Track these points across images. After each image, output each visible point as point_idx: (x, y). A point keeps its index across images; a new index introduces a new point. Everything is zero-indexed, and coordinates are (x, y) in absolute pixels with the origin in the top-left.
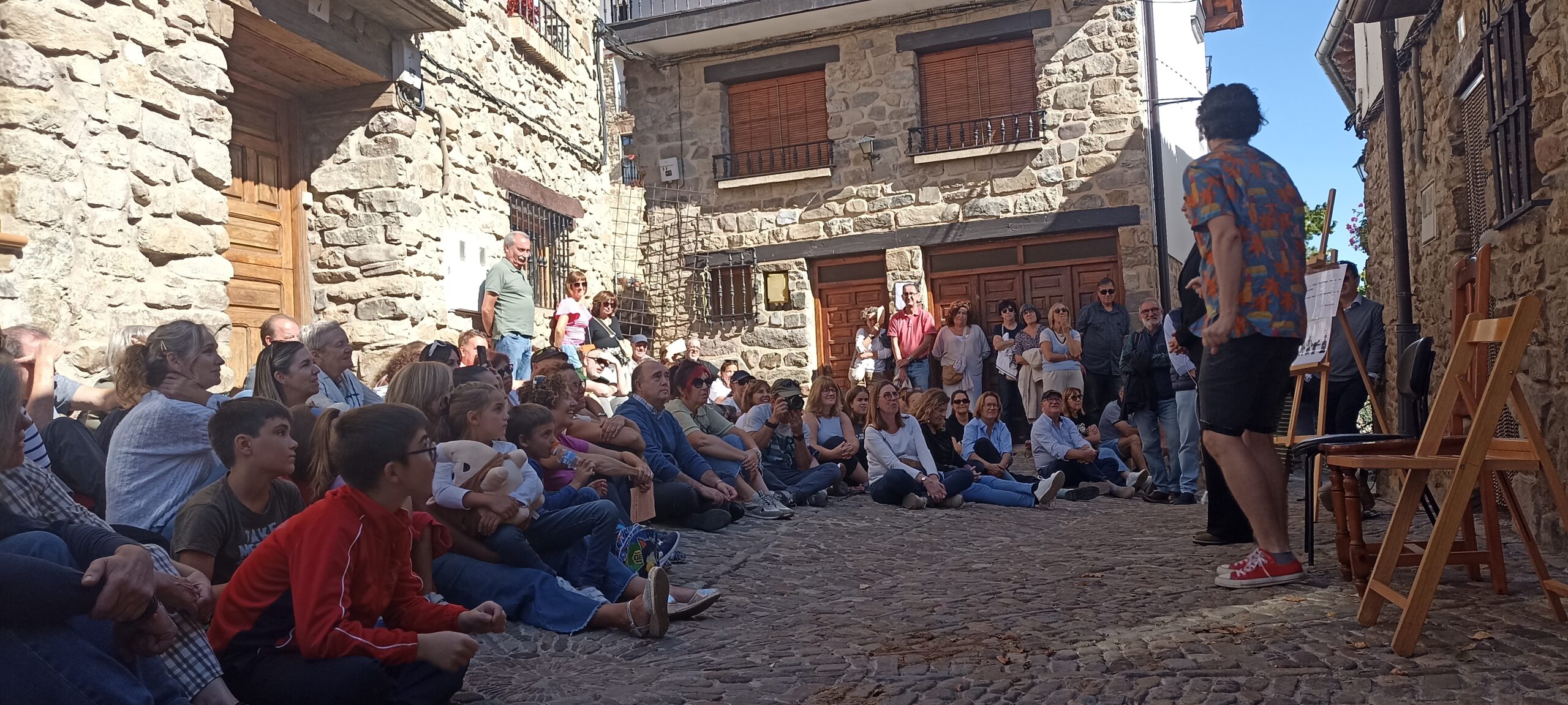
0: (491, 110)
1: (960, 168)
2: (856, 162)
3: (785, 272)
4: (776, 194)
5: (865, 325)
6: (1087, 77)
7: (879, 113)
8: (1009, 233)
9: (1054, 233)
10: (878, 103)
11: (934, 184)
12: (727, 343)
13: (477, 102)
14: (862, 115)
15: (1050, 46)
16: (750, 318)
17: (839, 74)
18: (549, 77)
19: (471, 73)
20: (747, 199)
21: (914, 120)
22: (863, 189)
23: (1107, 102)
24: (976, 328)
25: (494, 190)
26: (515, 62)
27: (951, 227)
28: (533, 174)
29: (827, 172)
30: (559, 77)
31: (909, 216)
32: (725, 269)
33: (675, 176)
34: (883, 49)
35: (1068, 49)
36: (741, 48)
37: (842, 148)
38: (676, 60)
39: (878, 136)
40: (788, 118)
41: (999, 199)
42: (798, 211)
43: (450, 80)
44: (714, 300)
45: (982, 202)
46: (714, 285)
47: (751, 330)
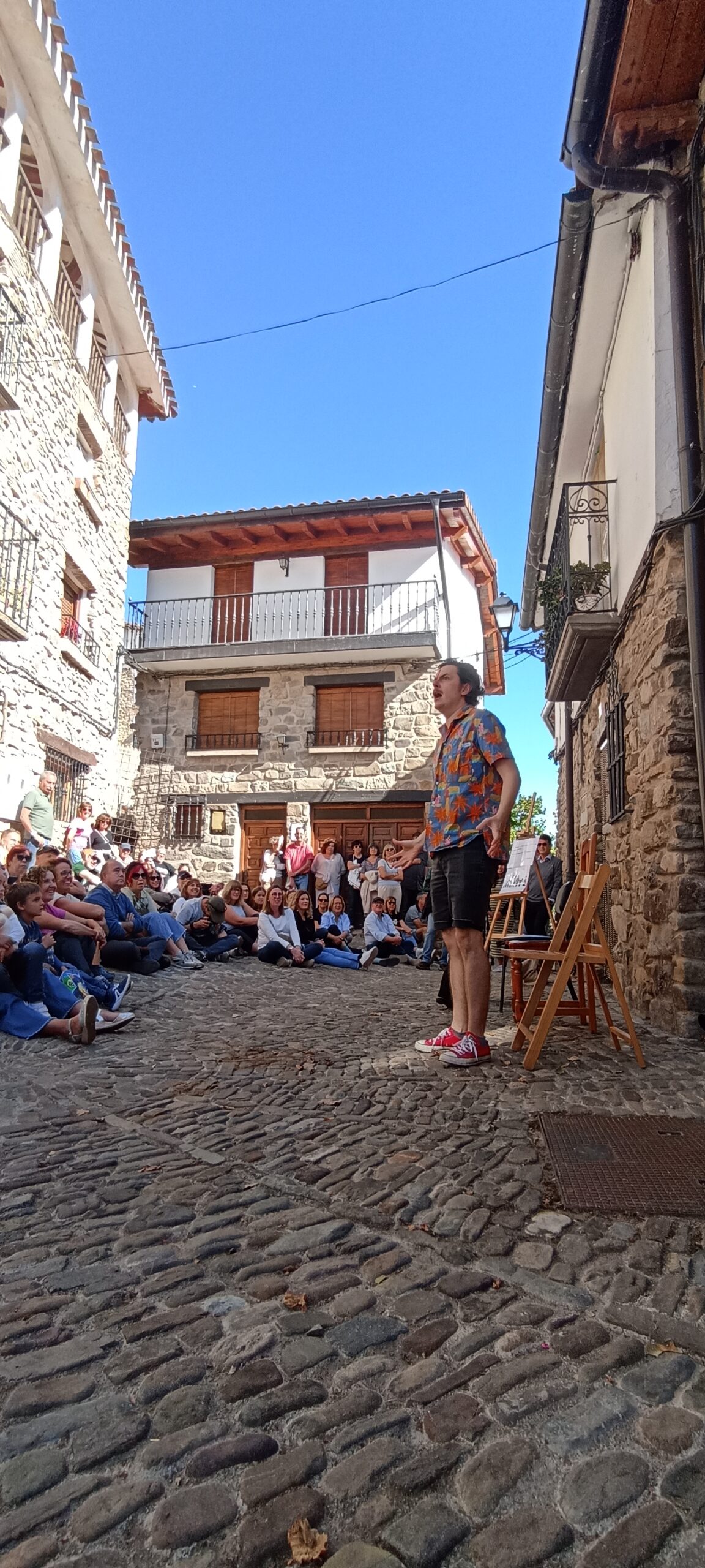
0: (41, 693)
1: (336, 758)
2: (274, 748)
3: (224, 811)
4: (222, 762)
5: (271, 848)
6: (413, 713)
7: (290, 720)
8: (362, 799)
9: (389, 802)
10: (291, 714)
11: (320, 766)
12: (183, 853)
13: (32, 687)
14: (279, 720)
15: (393, 692)
16: (199, 838)
17: (268, 695)
18: (83, 677)
19: (30, 669)
20: (204, 764)
21: (311, 727)
22: (277, 765)
23: (423, 729)
24: (339, 856)
25: (36, 743)
26: (62, 666)
27: (326, 793)
28: (64, 735)
29: (255, 752)
30: (90, 677)
31: (304, 784)
32: (186, 806)
33: (160, 745)
34: (295, 683)
35: (403, 695)
36: (210, 673)
37: (266, 739)
38: (169, 675)
39: (288, 734)
40: (235, 717)
41: (358, 779)
42: (235, 775)
43: (15, 672)
44: (177, 825)
45: (347, 779)
46: (178, 816)
47: (198, 846)
